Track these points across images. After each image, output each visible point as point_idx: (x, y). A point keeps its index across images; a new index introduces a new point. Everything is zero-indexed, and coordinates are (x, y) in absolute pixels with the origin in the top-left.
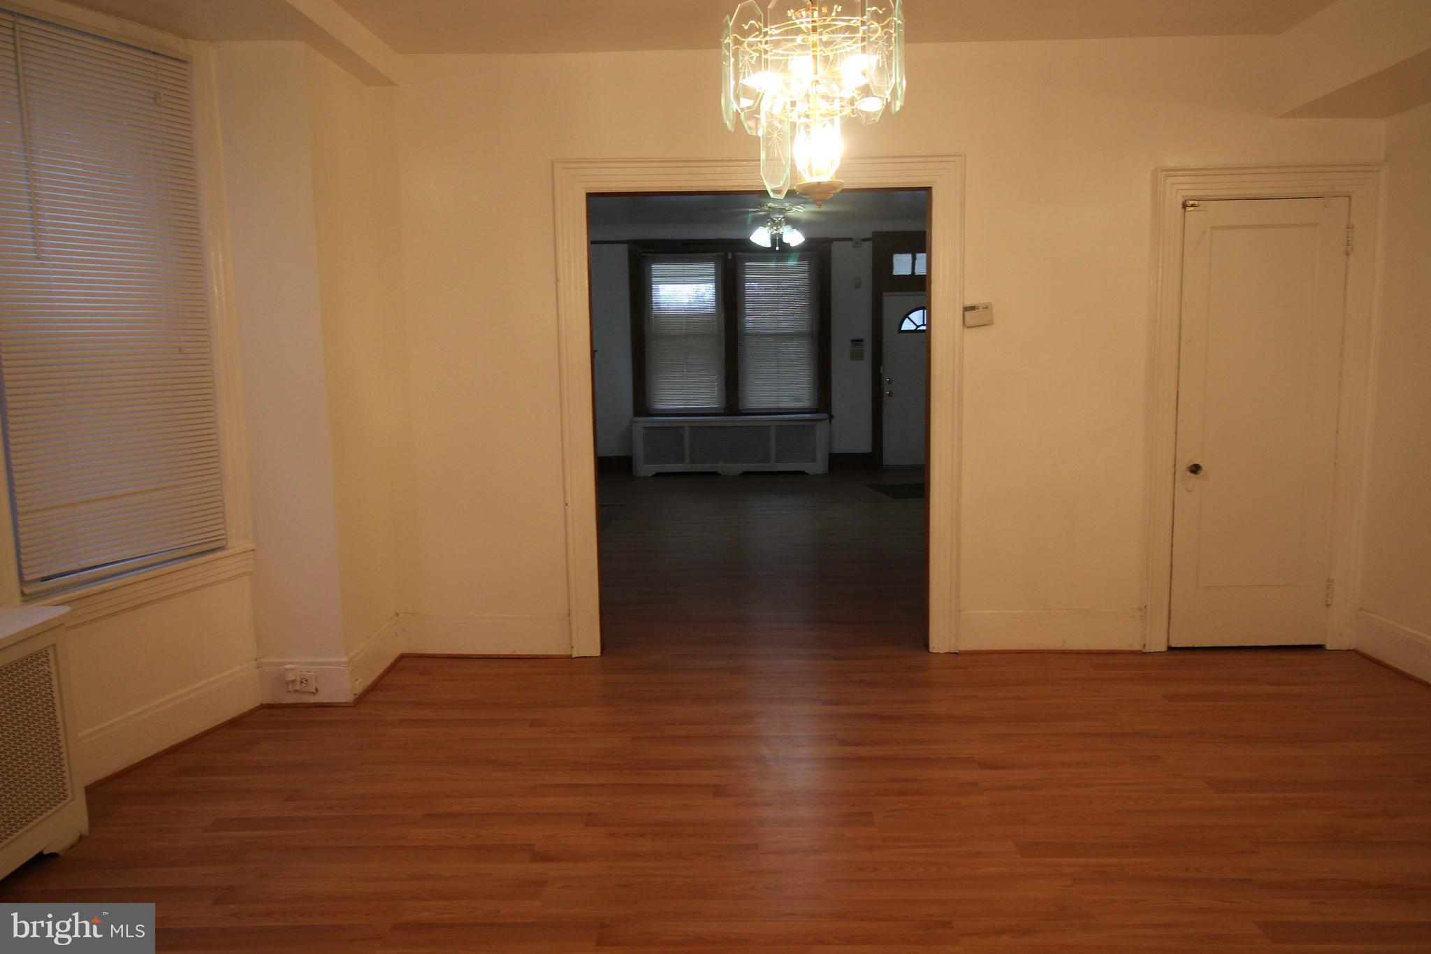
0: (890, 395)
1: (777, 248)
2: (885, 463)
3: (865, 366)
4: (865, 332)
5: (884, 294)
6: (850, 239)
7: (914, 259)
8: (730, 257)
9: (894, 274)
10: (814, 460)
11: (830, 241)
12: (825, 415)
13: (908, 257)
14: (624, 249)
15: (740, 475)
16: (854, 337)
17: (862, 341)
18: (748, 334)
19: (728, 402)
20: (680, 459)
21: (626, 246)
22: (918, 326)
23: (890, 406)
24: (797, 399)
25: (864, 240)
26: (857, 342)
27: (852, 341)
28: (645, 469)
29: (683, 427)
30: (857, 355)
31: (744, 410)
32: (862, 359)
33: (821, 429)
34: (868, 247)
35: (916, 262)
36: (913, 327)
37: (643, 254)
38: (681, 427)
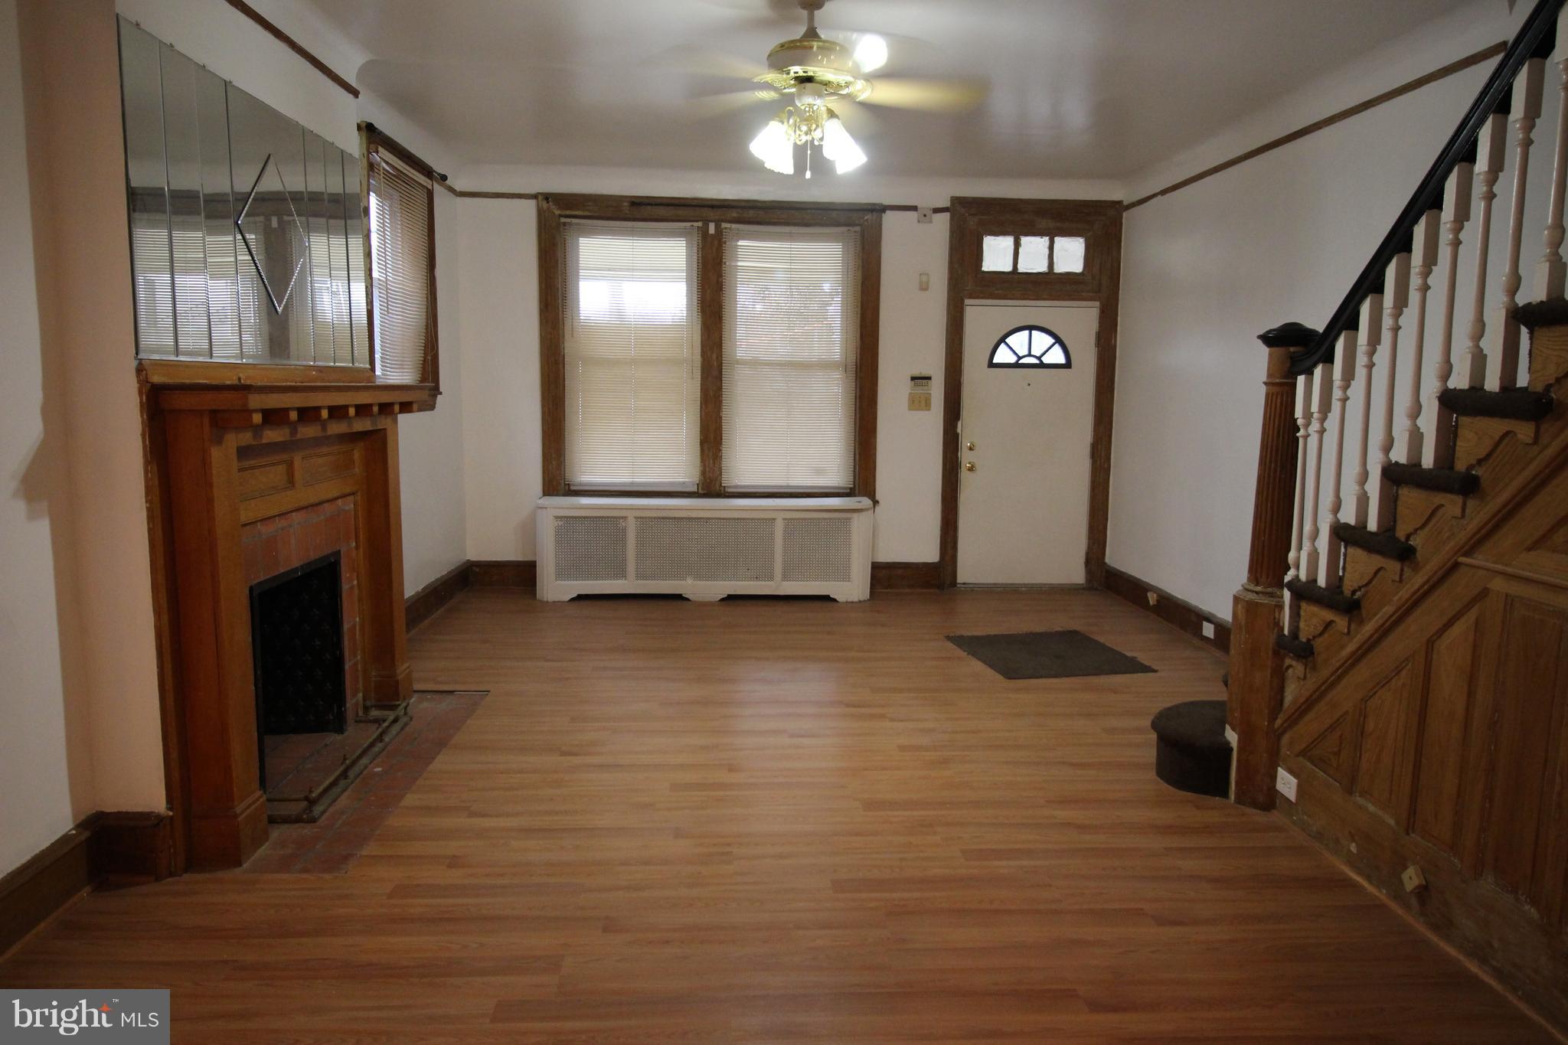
0: (971, 469)
1: (808, 175)
2: (959, 580)
3: (934, 419)
4: (935, 366)
5: (967, 301)
6: (914, 208)
7: (1017, 245)
8: (712, 229)
9: (985, 268)
10: (847, 577)
11: (880, 209)
12: (866, 502)
13: (1008, 242)
14: (530, 208)
15: (723, 600)
16: (916, 373)
17: (929, 378)
18: (738, 362)
19: (703, 473)
20: (621, 573)
21: (533, 203)
22: (1020, 358)
23: (970, 488)
24: (819, 471)
25: (937, 211)
26: (920, 380)
27: (913, 379)
28: (554, 587)
29: (625, 518)
30: (919, 403)
31: (728, 487)
32: (929, 410)
33: (859, 525)
34: (943, 221)
35: (1021, 250)
36: (1012, 359)
37: (563, 220)
38: (622, 518)
